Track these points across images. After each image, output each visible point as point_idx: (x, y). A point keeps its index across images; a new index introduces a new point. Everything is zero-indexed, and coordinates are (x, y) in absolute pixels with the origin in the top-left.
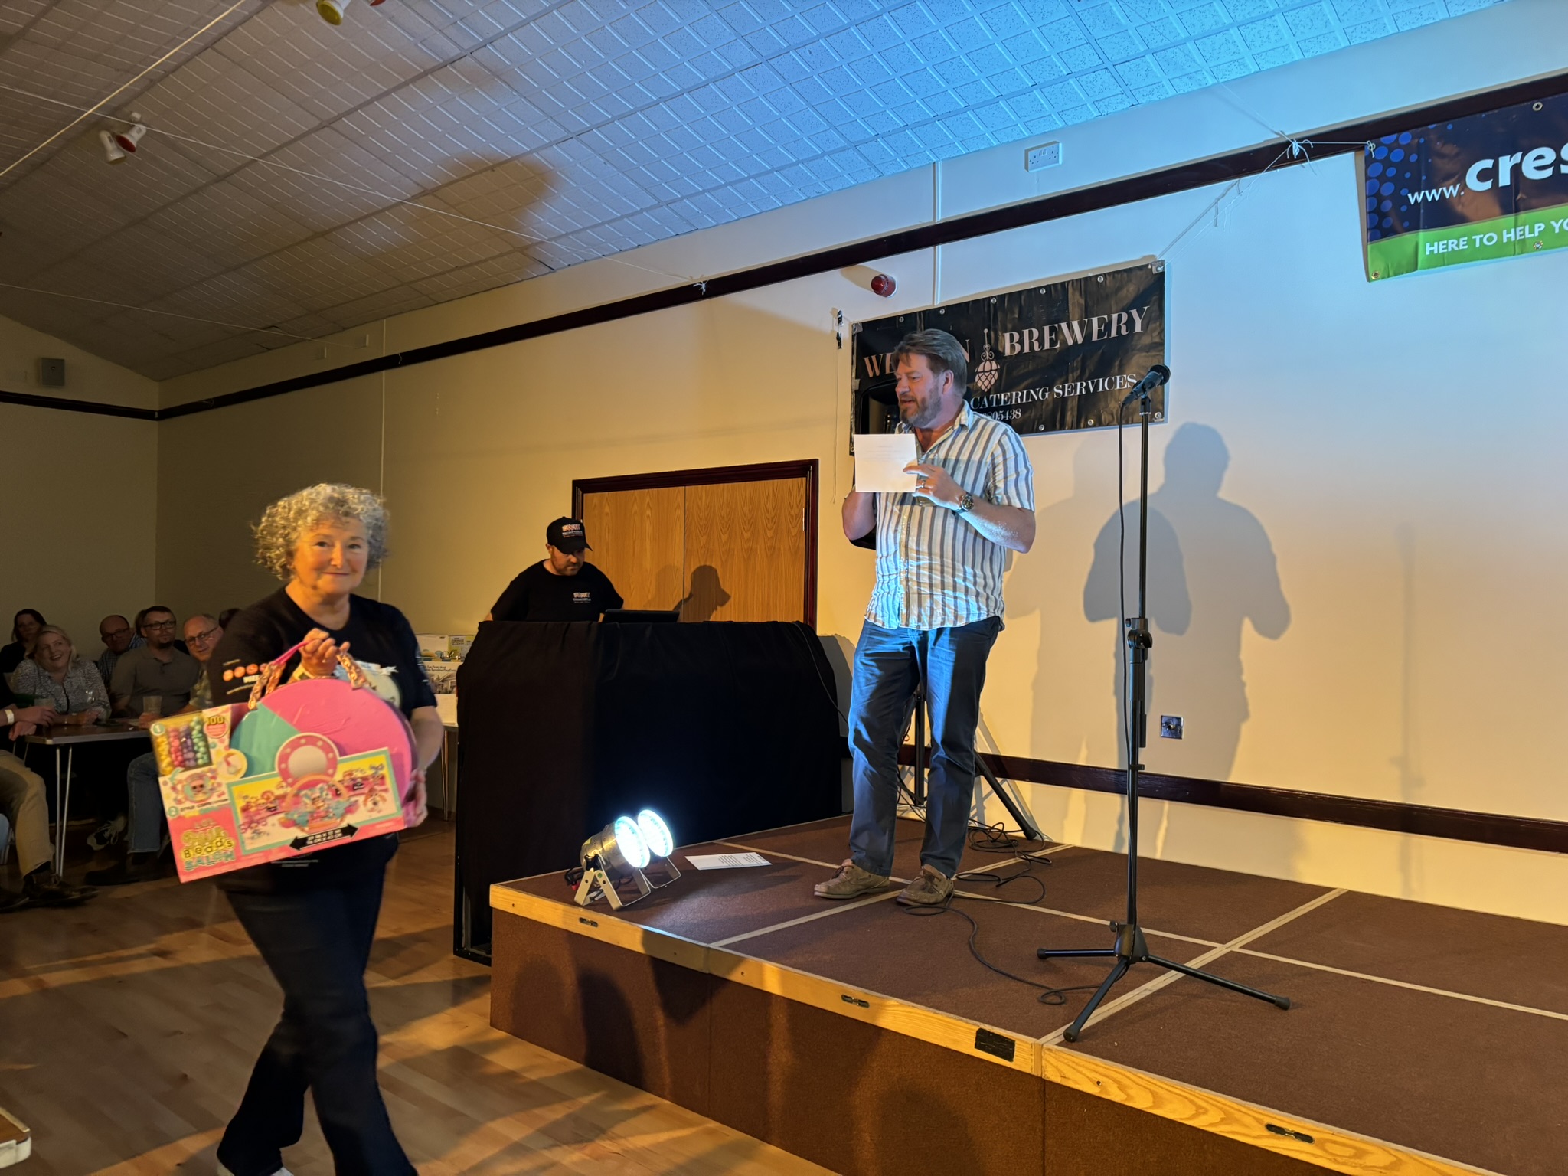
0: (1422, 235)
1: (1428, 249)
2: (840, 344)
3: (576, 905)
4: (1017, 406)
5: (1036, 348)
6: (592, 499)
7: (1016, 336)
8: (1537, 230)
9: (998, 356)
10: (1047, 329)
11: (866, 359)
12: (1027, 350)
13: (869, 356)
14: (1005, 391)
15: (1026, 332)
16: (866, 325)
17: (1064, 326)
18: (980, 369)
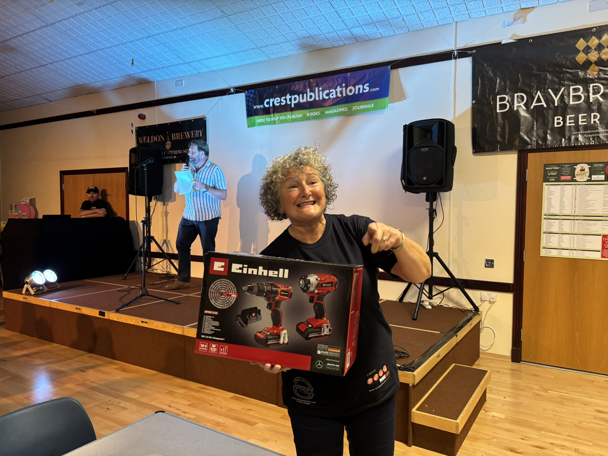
0: (256, 117)
1: (257, 121)
2: (132, 133)
3: (23, 294)
4: (175, 155)
5: (179, 139)
6: (66, 177)
7: (175, 134)
8: (277, 119)
9: (171, 140)
10: (181, 133)
11: (139, 138)
12: (177, 139)
13: (140, 137)
14: (172, 150)
15: (177, 134)
16: (139, 128)
17: (185, 133)
18: (167, 143)
